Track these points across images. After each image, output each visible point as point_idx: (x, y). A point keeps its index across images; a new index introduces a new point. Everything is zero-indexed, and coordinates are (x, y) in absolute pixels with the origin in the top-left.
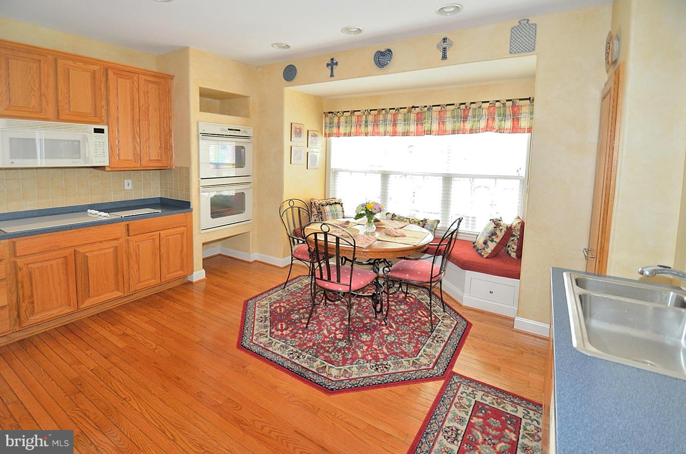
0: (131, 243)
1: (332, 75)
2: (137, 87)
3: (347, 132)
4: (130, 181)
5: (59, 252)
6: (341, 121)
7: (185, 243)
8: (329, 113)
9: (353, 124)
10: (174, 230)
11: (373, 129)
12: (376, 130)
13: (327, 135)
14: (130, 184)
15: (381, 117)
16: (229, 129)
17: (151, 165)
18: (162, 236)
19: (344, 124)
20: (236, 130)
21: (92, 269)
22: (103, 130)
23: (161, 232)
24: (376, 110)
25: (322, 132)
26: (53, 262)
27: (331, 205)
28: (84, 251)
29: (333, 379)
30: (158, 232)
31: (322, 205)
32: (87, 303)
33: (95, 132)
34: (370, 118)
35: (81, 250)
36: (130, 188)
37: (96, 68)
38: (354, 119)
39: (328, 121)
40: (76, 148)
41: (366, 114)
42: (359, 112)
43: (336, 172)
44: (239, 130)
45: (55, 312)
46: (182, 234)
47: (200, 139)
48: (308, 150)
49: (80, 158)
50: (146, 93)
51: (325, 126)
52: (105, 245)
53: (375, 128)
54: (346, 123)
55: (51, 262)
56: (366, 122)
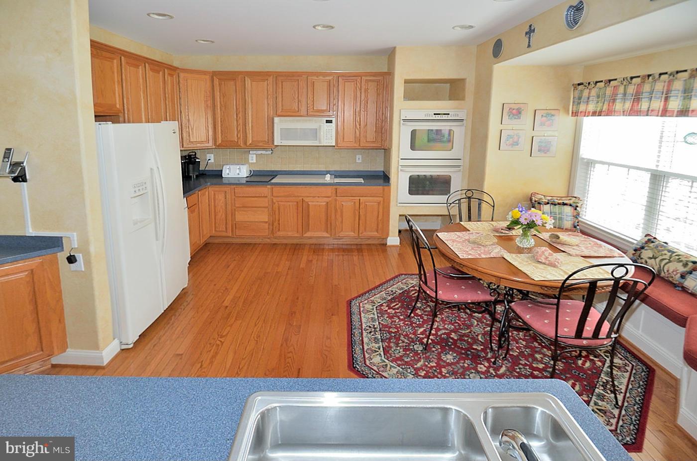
0: (337, 202)
1: (529, 46)
2: (360, 87)
3: (598, 109)
4: (360, 156)
5: (294, 198)
6: (591, 95)
7: (381, 211)
8: (579, 84)
9: (607, 98)
10: (371, 198)
11: (633, 105)
12: (635, 108)
13: (574, 114)
14: (361, 158)
15: (647, 87)
16: (435, 114)
17: (367, 145)
18: (361, 201)
19: (595, 99)
20: (444, 114)
21: (311, 214)
22: (332, 121)
23: (361, 198)
24: (639, 77)
25: (568, 111)
26: (291, 203)
27: (555, 205)
28: (308, 200)
29: (368, 362)
30: (359, 198)
31: (539, 203)
32: (308, 234)
33: (326, 123)
34: (631, 89)
35: (306, 199)
36: (360, 162)
37: (330, 78)
38: (609, 91)
39: (577, 96)
40: (315, 133)
41: (625, 83)
42: (616, 81)
43: (590, 164)
44: (449, 114)
45: (290, 234)
46: (379, 203)
47: (401, 125)
48: (534, 133)
49: (316, 140)
50: (366, 90)
51: (573, 102)
52: (320, 199)
53: (635, 104)
54: (598, 97)
55: (289, 203)
56: (625, 94)
